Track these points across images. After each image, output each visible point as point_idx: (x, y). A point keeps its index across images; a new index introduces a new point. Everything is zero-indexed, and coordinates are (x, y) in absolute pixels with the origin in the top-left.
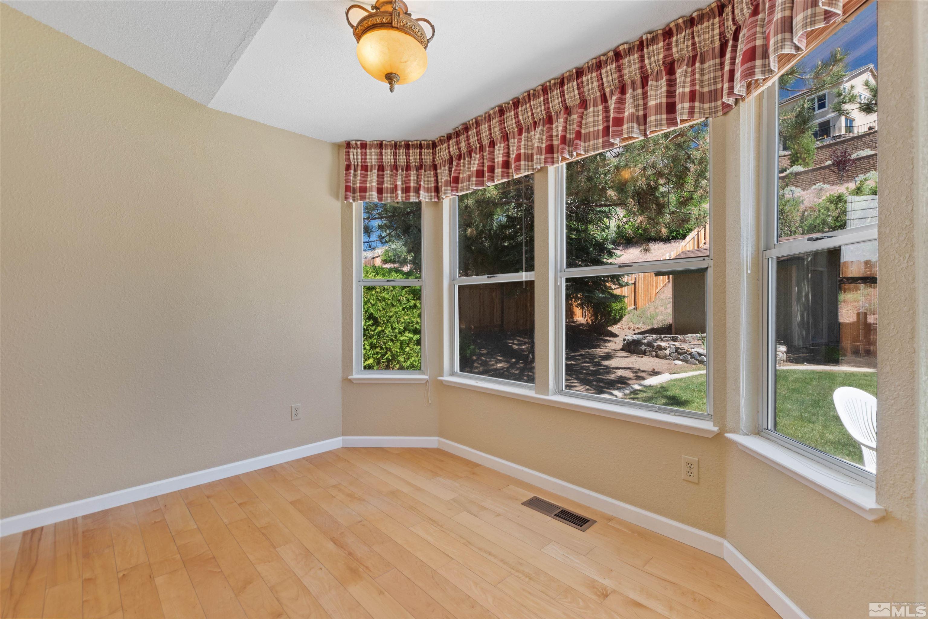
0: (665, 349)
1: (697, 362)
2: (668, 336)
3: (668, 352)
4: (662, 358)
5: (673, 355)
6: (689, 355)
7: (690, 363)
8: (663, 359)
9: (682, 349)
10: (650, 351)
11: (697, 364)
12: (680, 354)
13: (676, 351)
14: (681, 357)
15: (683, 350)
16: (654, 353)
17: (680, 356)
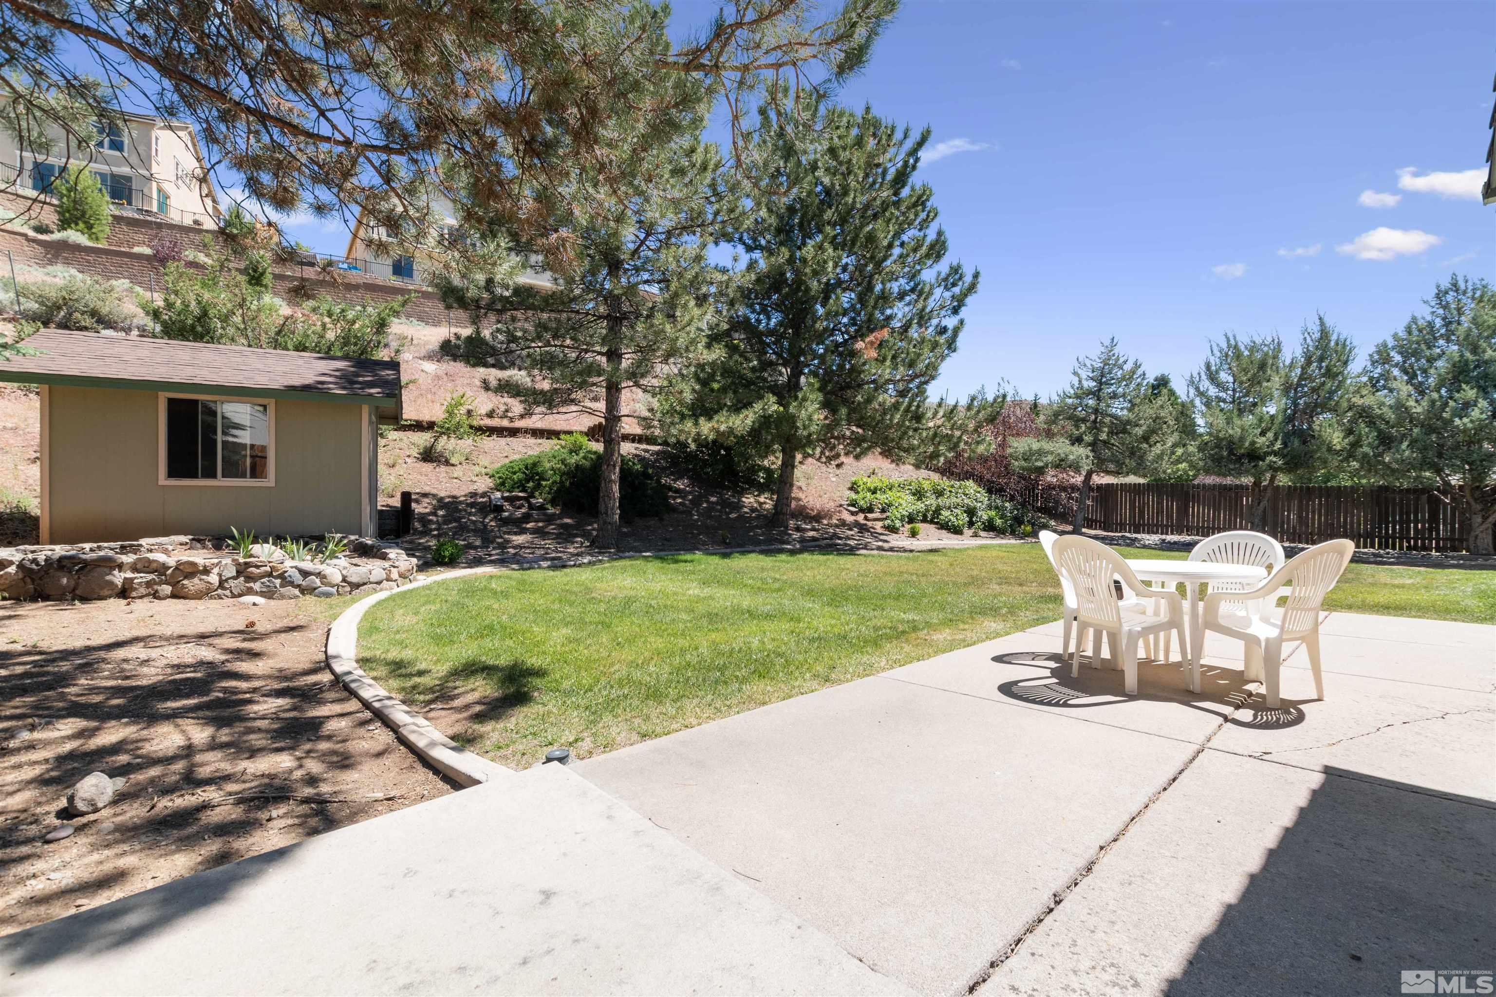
0: (206, 571)
1: (297, 592)
2: (106, 545)
3: (214, 578)
4: (199, 596)
5: (232, 583)
6: (276, 577)
7: (282, 597)
8: (200, 598)
9: (258, 567)
10: (149, 584)
11: (297, 597)
12: (250, 578)
13: (239, 573)
14: (257, 586)
15: (263, 569)
16: (167, 589)
17: (252, 584)
